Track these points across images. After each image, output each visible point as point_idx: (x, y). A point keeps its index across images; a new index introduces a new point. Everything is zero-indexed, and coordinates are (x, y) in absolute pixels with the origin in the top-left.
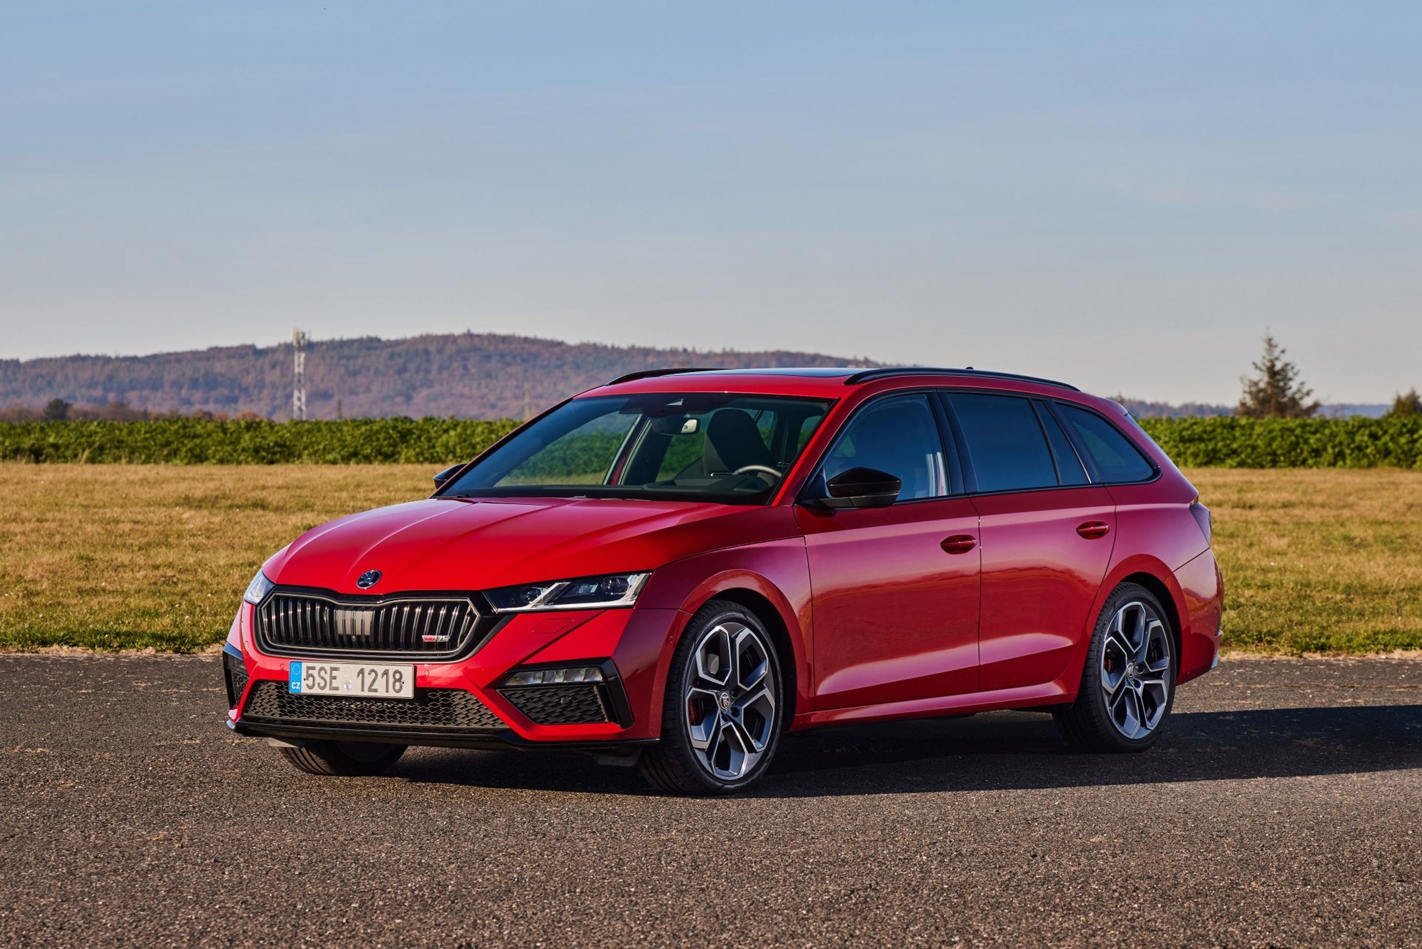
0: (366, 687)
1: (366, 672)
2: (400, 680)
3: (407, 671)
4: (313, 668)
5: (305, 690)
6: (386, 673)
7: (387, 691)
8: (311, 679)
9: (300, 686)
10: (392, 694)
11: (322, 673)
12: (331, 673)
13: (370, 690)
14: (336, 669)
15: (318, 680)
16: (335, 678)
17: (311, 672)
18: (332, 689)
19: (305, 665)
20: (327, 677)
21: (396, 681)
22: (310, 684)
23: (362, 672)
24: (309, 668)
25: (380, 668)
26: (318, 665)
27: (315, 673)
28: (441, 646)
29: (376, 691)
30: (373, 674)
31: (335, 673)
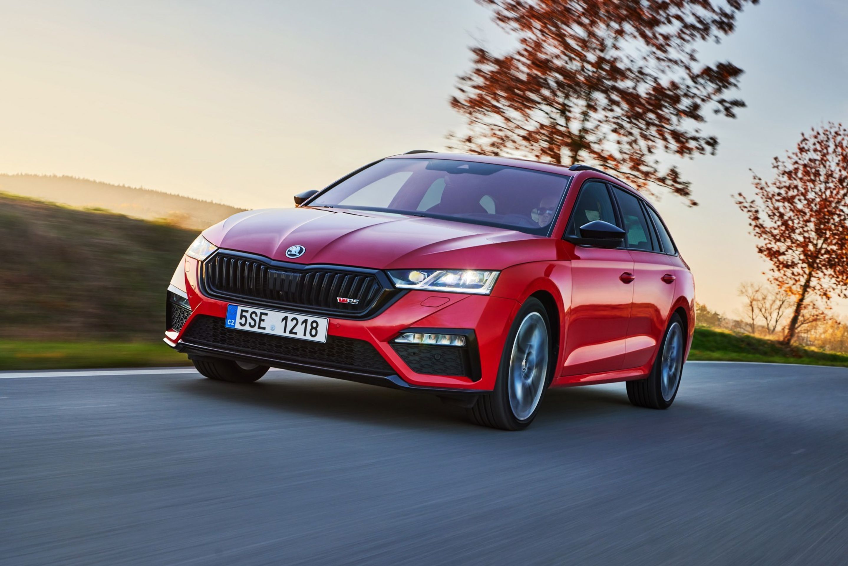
0: (288, 329)
1: (289, 320)
2: (316, 328)
3: (323, 323)
4: (247, 311)
5: (238, 326)
6: (305, 321)
7: (305, 335)
8: (244, 319)
9: (234, 323)
10: (308, 337)
11: (254, 316)
12: (260, 317)
13: (291, 332)
14: (266, 314)
15: (249, 320)
16: (263, 320)
17: (244, 314)
18: (259, 327)
19: (240, 309)
20: (257, 319)
21: (312, 328)
22: (243, 323)
23: (286, 318)
24: (242, 311)
25: (301, 318)
26: (251, 310)
27: (248, 315)
28: (353, 306)
29: (296, 333)
30: (295, 322)
31: (263, 317)
